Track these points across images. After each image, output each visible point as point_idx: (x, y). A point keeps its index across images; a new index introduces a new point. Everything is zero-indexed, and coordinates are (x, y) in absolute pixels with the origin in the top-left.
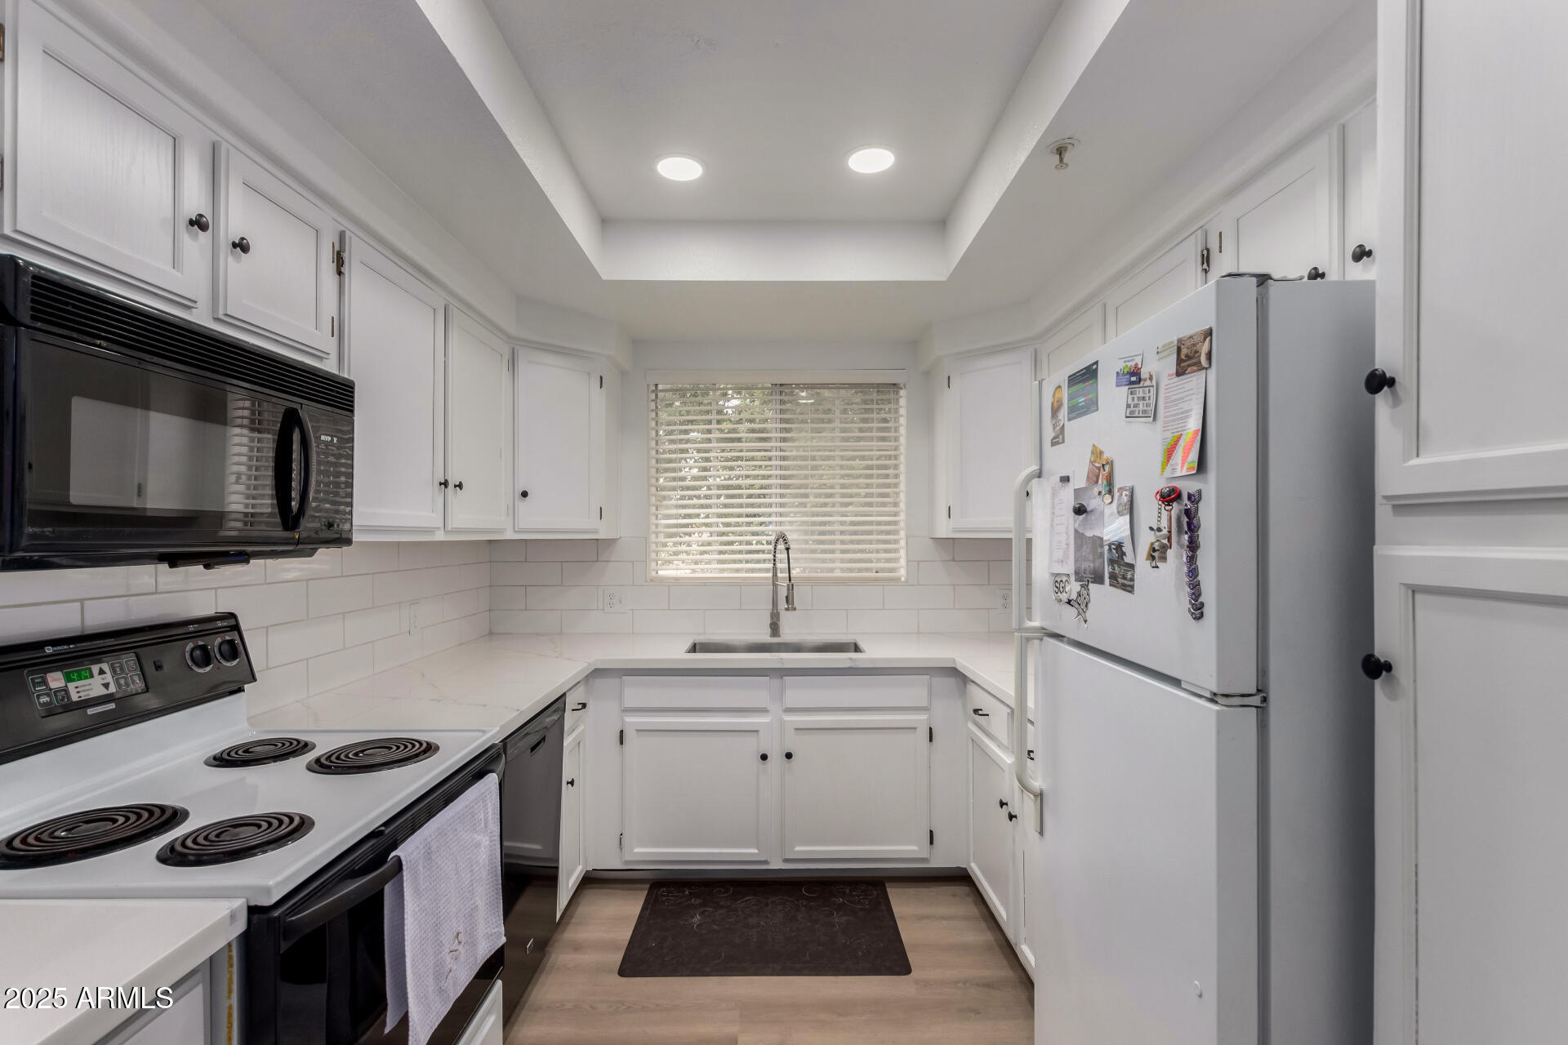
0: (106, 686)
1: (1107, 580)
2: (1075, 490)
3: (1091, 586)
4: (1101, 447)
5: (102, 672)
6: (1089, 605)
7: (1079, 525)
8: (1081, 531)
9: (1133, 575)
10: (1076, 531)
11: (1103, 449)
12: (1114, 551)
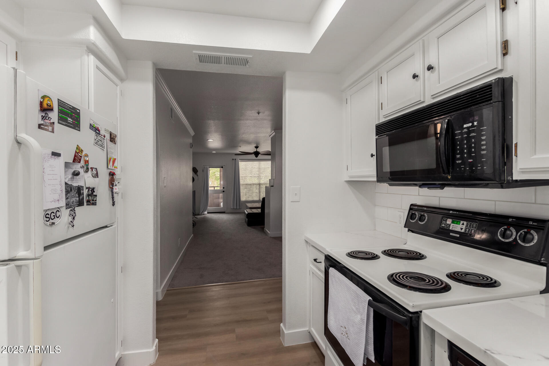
0: (462, 229)
1: (85, 203)
2: (65, 162)
3: (76, 209)
4: (82, 147)
5: (463, 224)
6: (76, 218)
7: (68, 181)
8: (69, 183)
9: (96, 199)
10: (66, 183)
11: (83, 149)
12: (90, 191)
